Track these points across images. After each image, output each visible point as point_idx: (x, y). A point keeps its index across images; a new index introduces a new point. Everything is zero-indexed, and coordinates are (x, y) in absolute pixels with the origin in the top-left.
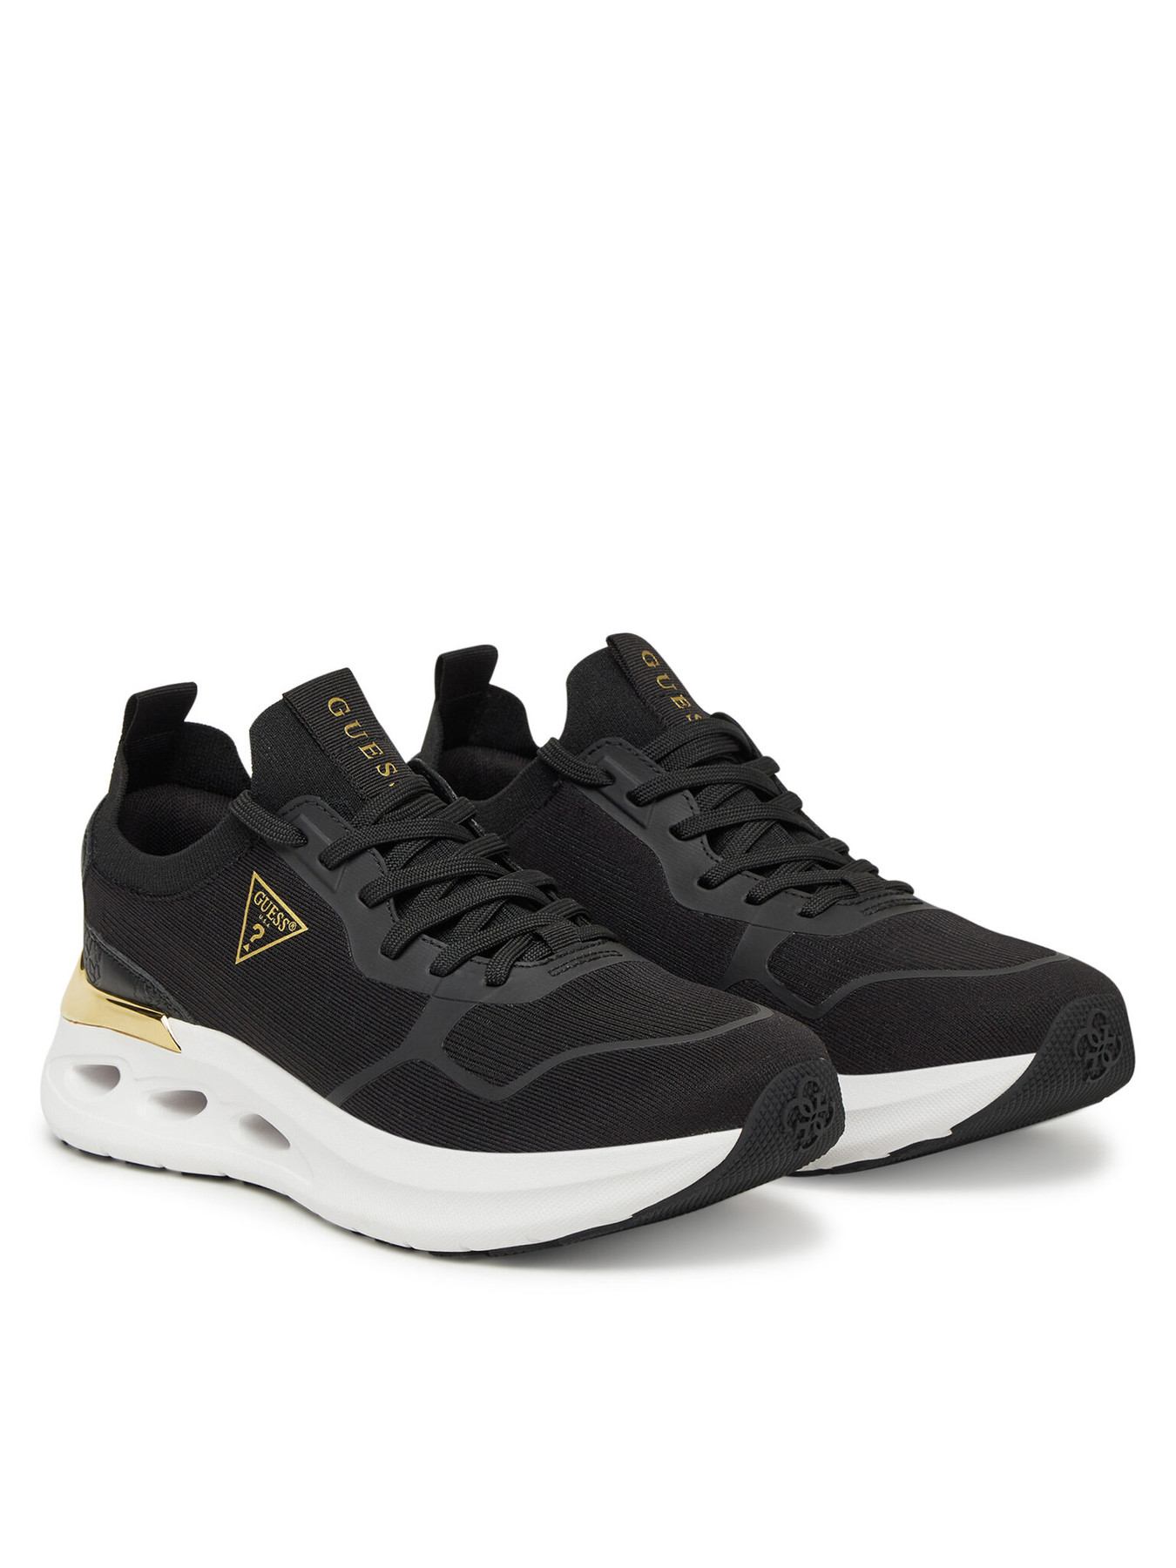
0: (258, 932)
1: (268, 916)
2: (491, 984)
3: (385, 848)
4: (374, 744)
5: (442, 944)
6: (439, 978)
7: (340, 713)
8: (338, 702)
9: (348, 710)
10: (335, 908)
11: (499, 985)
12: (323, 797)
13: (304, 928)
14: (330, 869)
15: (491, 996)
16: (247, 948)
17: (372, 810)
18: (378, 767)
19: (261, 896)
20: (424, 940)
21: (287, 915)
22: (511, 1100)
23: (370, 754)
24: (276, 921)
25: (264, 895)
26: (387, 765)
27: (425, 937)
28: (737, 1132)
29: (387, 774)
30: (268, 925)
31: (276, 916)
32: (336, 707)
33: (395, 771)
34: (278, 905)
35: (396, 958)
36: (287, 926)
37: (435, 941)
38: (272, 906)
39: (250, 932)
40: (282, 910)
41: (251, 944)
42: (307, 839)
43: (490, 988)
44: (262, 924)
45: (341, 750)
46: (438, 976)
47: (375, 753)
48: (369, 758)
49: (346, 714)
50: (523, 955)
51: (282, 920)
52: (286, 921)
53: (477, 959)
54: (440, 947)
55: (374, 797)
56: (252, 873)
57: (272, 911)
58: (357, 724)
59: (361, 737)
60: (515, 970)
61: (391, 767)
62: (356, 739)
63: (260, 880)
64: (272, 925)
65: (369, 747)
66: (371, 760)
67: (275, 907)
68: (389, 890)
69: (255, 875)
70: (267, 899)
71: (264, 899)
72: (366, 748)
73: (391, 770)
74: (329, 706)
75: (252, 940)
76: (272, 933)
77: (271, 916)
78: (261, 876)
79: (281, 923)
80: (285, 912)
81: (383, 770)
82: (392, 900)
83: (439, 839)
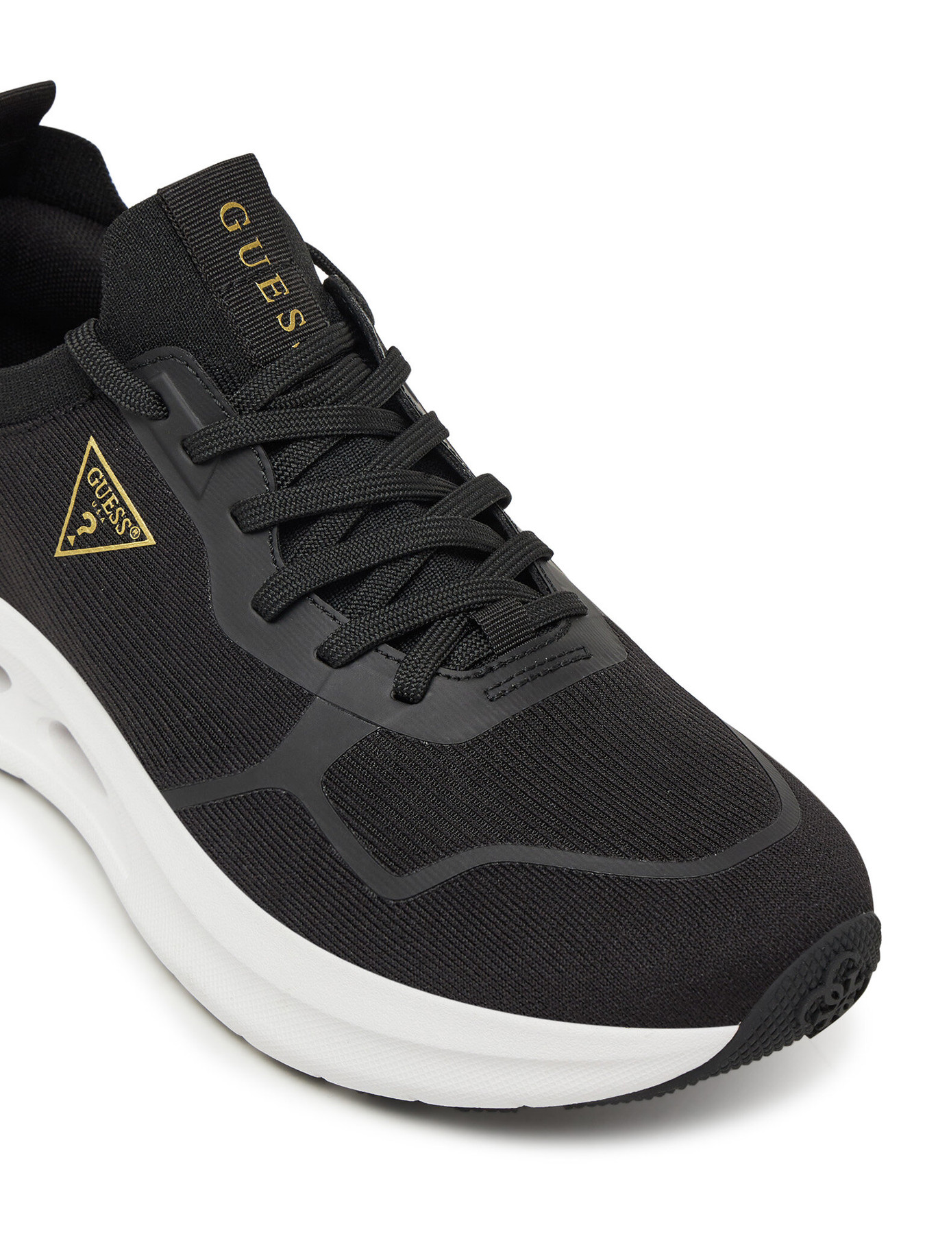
0: (88, 523)
1: (104, 506)
2: (402, 697)
3: (273, 448)
4: (278, 278)
5: (338, 614)
6: (327, 668)
7: (236, 226)
8: (234, 209)
9: (247, 222)
10: (196, 522)
11: (412, 703)
12: (196, 353)
13: (150, 541)
14: (196, 464)
15: (397, 718)
16: (71, 539)
17: (263, 386)
18: (279, 317)
19: (96, 475)
20: (314, 602)
21: (129, 514)
22: (408, 904)
23: (271, 294)
24: (114, 517)
25: (101, 475)
26: (292, 314)
27: (317, 598)
28: (734, 1029)
29: (290, 328)
30: (102, 520)
31: (114, 510)
32: (232, 216)
33: (303, 322)
34: (119, 496)
35: (273, 620)
36: (128, 530)
37: (328, 607)
38: (110, 495)
39: (78, 521)
40: (122, 504)
41: (77, 536)
42: (167, 411)
43: (398, 703)
44: (95, 515)
45: (231, 285)
46: (329, 665)
47: (277, 293)
48: (269, 300)
49: (243, 227)
50: (452, 652)
51: (121, 519)
52: (127, 523)
53: (386, 648)
54: (335, 619)
55: (268, 363)
56: (89, 437)
57: (109, 502)
58: (257, 243)
59: (262, 264)
60: (438, 681)
61: (297, 315)
62: (253, 268)
63: (99, 454)
64: (107, 521)
65: (271, 283)
66: (270, 304)
67: (114, 497)
68: (273, 516)
69: (92, 443)
70: (105, 482)
71: (101, 481)
72: (265, 284)
73: (298, 321)
74: (221, 216)
75: (80, 532)
76: (105, 533)
77: (108, 507)
78: (100, 446)
79: (120, 522)
80: (127, 509)
81: (286, 321)
82: (275, 530)
83: (353, 437)
